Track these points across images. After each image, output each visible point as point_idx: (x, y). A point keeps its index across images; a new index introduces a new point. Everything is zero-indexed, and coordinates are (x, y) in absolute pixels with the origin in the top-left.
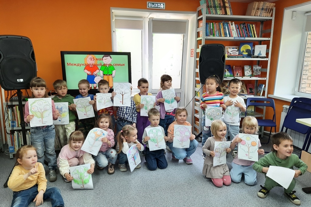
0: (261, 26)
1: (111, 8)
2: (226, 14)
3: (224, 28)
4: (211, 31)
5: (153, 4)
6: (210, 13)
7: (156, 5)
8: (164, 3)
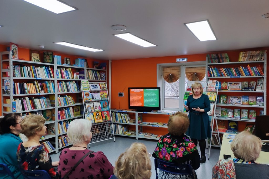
1: (157, 64)
5: (180, 59)
7: (182, 60)
8: (187, 58)
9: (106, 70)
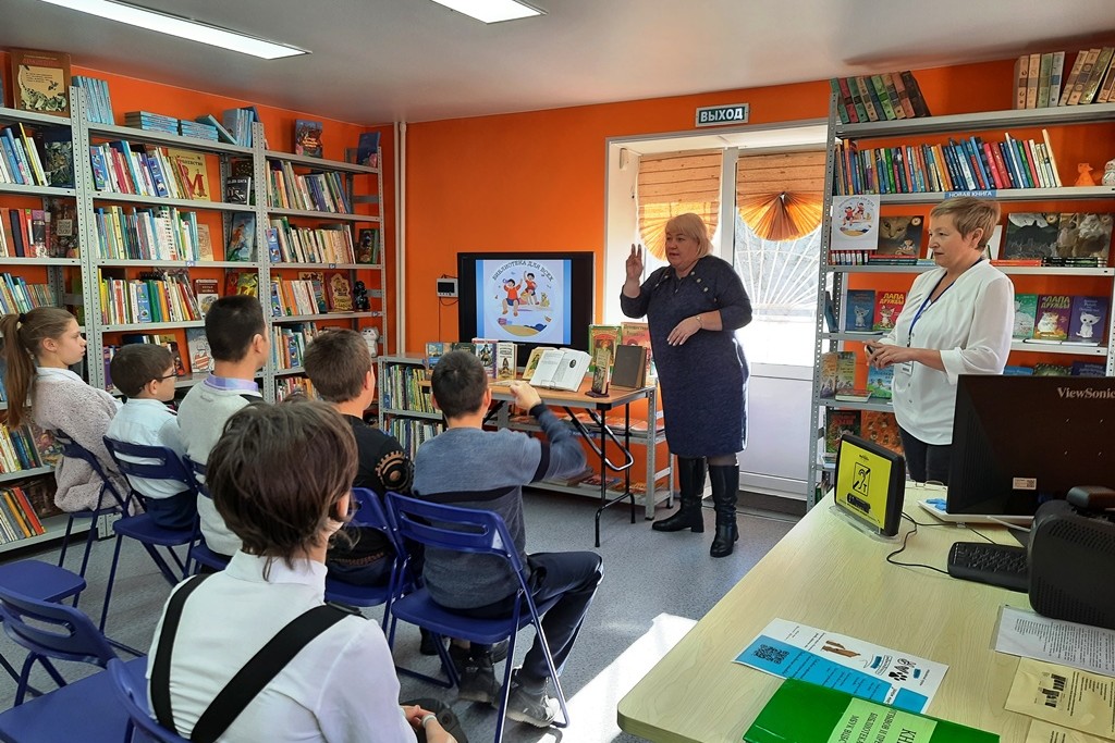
1: (607, 139)
6: (854, 119)
9: (379, 171)
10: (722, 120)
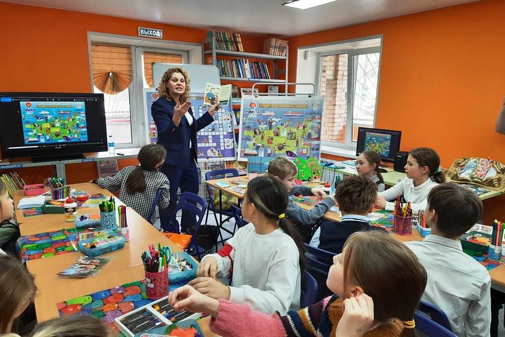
0: (274, 66)
1: (88, 32)
2: (238, 50)
3: (237, 67)
4: (222, 70)
5: (146, 31)
6: (221, 48)
7: (151, 32)
8: (161, 31)
10: (151, 35)
